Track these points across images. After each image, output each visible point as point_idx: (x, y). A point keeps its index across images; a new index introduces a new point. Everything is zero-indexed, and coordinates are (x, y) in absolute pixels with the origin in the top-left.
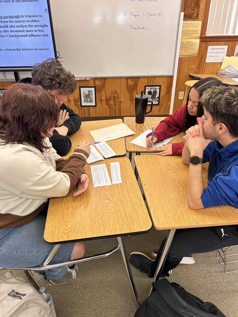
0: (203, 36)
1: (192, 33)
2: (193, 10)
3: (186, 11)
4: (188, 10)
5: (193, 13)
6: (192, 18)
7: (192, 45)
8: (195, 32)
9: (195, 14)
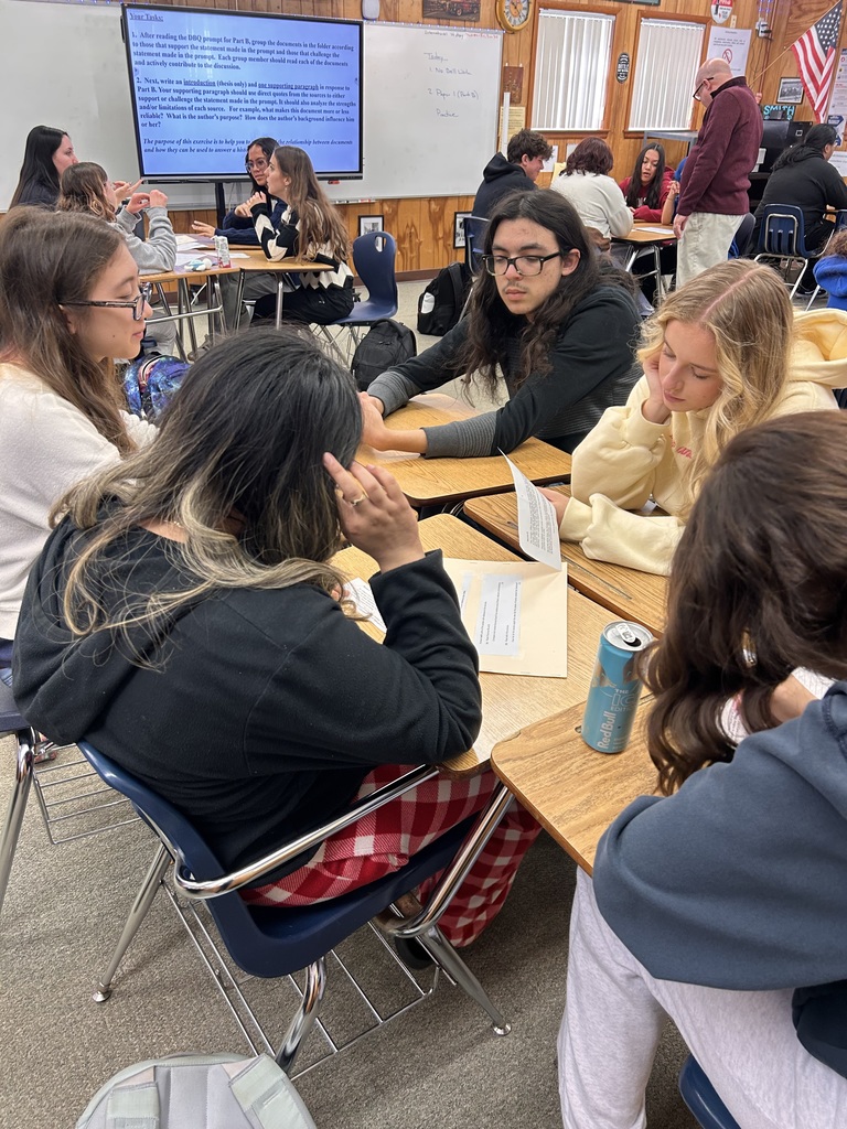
1: (514, 125)
5: (514, 95)
6: (513, 102)
8: (518, 123)
9: (517, 96)
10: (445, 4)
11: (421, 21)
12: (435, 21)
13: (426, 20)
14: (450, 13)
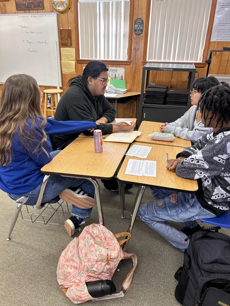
0: (77, 59)
1: (69, 56)
2: (67, 40)
3: (63, 41)
4: (64, 40)
5: (68, 43)
6: (67, 46)
7: (70, 65)
8: (71, 56)
9: (69, 43)
10: (25, 4)
11: (17, 12)
12: (23, 11)
13: (19, 12)
14: (28, 7)
